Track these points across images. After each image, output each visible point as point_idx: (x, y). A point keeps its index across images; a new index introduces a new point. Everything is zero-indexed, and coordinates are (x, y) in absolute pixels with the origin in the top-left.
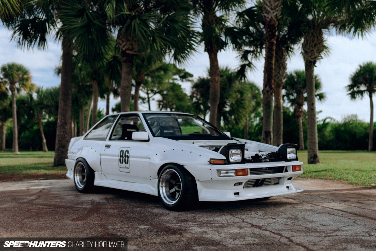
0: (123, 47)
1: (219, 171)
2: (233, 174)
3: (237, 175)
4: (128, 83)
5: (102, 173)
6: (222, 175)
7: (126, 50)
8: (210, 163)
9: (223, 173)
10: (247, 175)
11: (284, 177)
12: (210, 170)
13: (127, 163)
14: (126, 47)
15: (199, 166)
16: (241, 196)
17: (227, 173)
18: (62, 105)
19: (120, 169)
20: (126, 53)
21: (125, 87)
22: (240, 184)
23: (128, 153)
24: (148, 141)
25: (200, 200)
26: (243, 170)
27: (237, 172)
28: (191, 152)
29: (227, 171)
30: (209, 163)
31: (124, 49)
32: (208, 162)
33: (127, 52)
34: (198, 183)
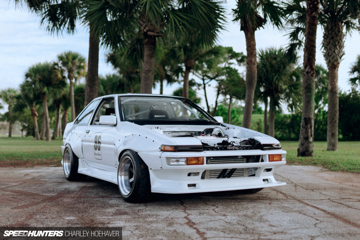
0: (145, 28)
1: (168, 159)
2: (184, 163)
3: (187, 164)
4: (150, 67)
5: (84, 160)
6: (172, 163)
7: (147, 31)
8: (162, 150)
9: (173, 162)
10: (203, 164)
11: (260, 168)
12: (160, 157)
13: (99, 150)
14: (147, 28)
15: (150, 153)
16: (198, 188)
17: (178, 161)
18: (88, 91)
19: (96, 156)
20: (147, 34)
21: (147, 71)
22: (197, 174)
23: (100, 139)
24: (115, 125)
25: (152, 191)
26: (197, 158)
27: (189, 161)
28: (146, 138)
29: (178, 160)
30: (160, 150)
31: (145, 30)
32: (160, 148)
33: (149, 33)
34: (150, 171)
